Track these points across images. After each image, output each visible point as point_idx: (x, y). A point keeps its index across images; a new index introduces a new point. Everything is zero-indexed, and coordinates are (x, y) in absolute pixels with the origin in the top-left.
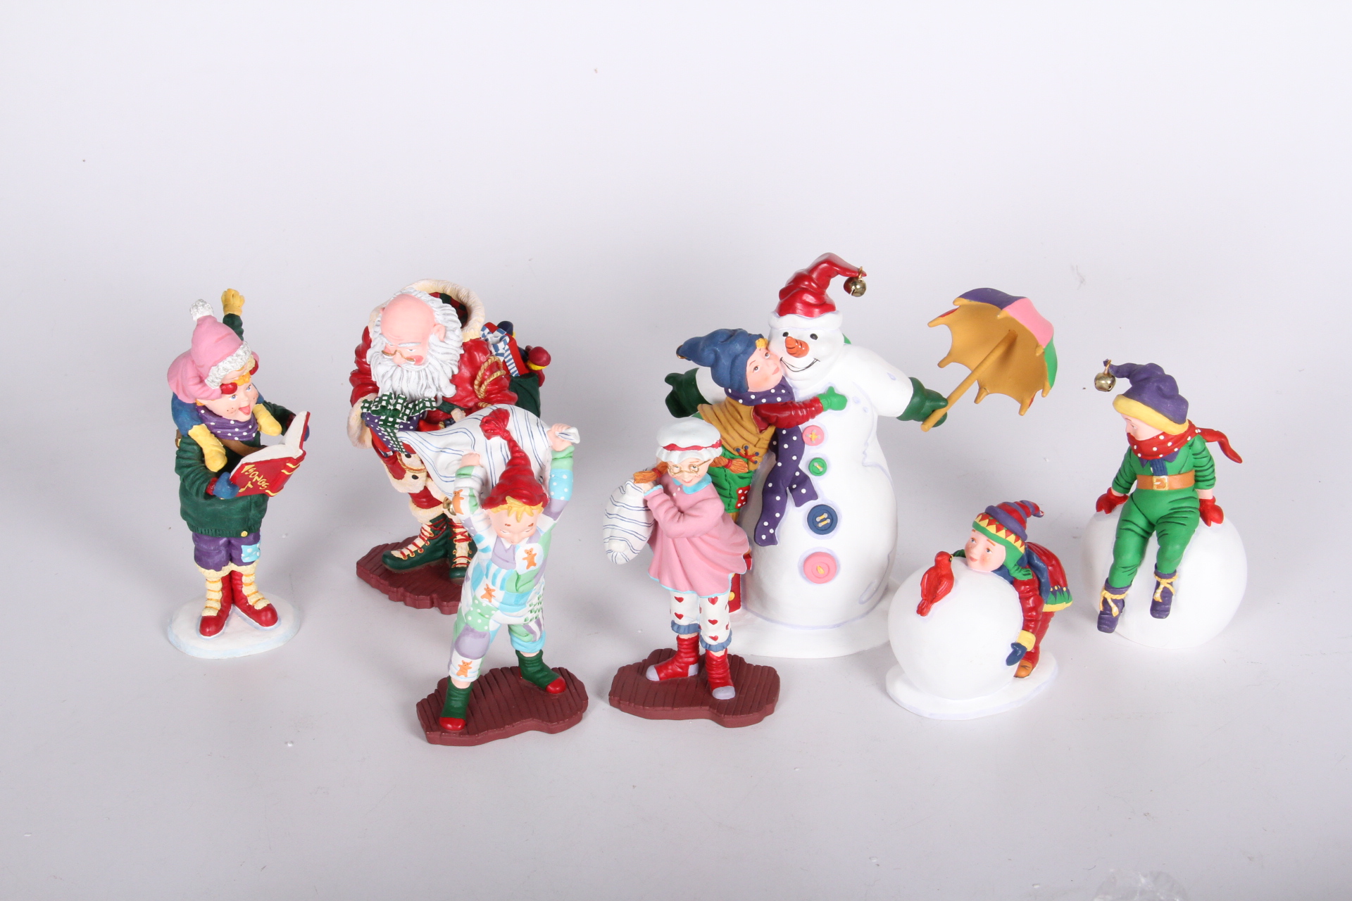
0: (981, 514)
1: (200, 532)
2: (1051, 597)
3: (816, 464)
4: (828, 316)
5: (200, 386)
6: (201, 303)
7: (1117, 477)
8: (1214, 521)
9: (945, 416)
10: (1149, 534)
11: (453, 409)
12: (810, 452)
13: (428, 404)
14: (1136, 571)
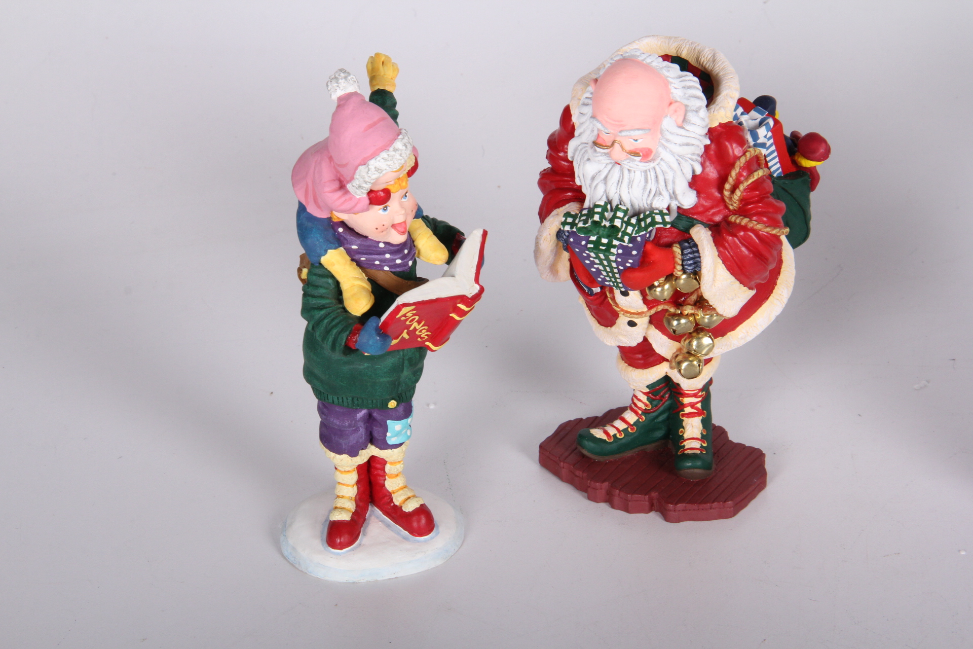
1: (331, 401)
5: (339, 193)
6: (342, 75)
11: (693, 226)
13: (658, 218)
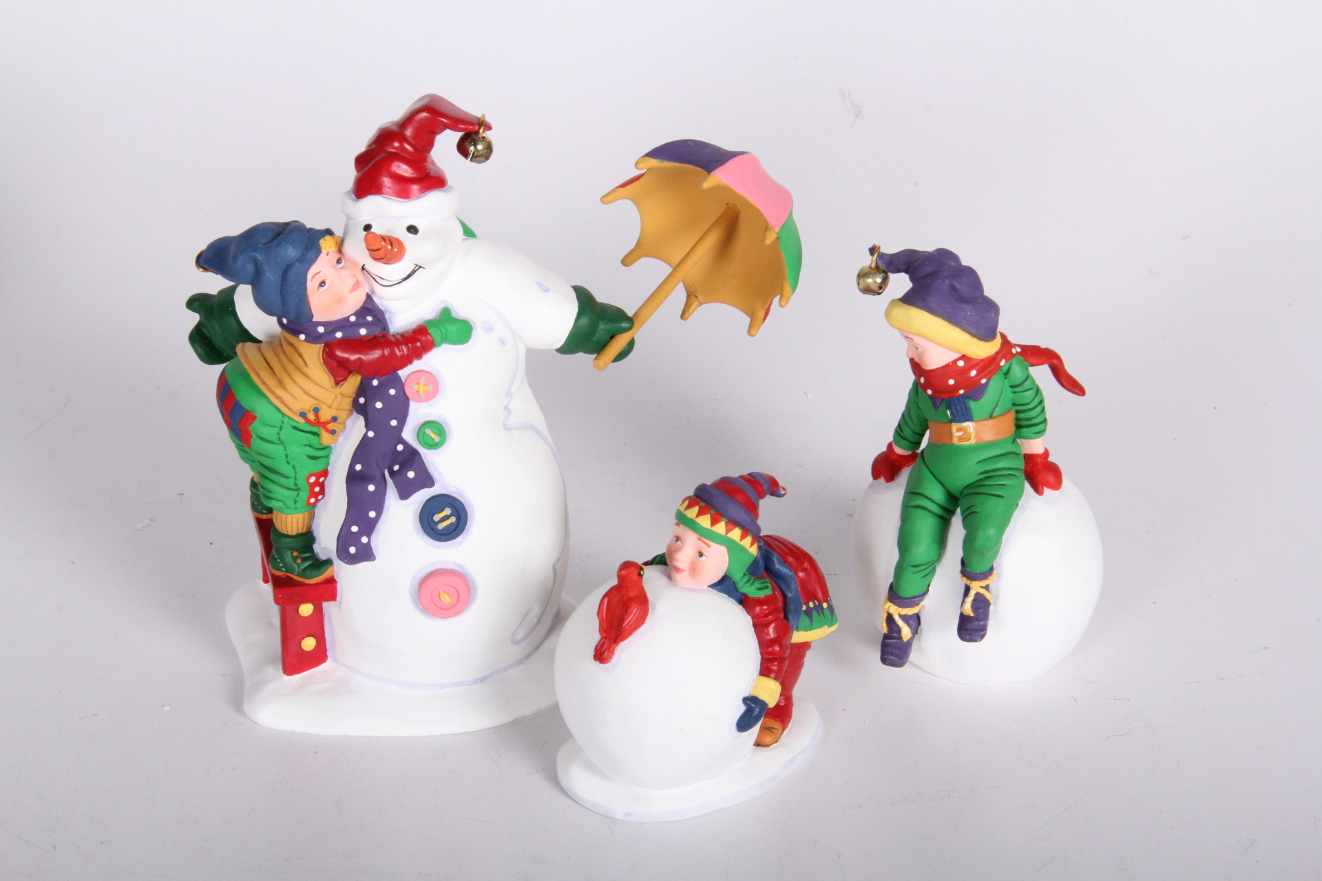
0: (688, 498)
2: (804, 619)
3: (428, 431)
4: (434, 196)
7: (899, 426)
8: (1047, 487)
9: (631, 344)
10: (951, 512)
12: (418, 413)
14: (934, 569)
